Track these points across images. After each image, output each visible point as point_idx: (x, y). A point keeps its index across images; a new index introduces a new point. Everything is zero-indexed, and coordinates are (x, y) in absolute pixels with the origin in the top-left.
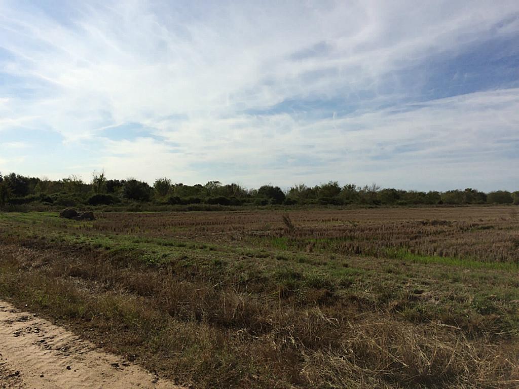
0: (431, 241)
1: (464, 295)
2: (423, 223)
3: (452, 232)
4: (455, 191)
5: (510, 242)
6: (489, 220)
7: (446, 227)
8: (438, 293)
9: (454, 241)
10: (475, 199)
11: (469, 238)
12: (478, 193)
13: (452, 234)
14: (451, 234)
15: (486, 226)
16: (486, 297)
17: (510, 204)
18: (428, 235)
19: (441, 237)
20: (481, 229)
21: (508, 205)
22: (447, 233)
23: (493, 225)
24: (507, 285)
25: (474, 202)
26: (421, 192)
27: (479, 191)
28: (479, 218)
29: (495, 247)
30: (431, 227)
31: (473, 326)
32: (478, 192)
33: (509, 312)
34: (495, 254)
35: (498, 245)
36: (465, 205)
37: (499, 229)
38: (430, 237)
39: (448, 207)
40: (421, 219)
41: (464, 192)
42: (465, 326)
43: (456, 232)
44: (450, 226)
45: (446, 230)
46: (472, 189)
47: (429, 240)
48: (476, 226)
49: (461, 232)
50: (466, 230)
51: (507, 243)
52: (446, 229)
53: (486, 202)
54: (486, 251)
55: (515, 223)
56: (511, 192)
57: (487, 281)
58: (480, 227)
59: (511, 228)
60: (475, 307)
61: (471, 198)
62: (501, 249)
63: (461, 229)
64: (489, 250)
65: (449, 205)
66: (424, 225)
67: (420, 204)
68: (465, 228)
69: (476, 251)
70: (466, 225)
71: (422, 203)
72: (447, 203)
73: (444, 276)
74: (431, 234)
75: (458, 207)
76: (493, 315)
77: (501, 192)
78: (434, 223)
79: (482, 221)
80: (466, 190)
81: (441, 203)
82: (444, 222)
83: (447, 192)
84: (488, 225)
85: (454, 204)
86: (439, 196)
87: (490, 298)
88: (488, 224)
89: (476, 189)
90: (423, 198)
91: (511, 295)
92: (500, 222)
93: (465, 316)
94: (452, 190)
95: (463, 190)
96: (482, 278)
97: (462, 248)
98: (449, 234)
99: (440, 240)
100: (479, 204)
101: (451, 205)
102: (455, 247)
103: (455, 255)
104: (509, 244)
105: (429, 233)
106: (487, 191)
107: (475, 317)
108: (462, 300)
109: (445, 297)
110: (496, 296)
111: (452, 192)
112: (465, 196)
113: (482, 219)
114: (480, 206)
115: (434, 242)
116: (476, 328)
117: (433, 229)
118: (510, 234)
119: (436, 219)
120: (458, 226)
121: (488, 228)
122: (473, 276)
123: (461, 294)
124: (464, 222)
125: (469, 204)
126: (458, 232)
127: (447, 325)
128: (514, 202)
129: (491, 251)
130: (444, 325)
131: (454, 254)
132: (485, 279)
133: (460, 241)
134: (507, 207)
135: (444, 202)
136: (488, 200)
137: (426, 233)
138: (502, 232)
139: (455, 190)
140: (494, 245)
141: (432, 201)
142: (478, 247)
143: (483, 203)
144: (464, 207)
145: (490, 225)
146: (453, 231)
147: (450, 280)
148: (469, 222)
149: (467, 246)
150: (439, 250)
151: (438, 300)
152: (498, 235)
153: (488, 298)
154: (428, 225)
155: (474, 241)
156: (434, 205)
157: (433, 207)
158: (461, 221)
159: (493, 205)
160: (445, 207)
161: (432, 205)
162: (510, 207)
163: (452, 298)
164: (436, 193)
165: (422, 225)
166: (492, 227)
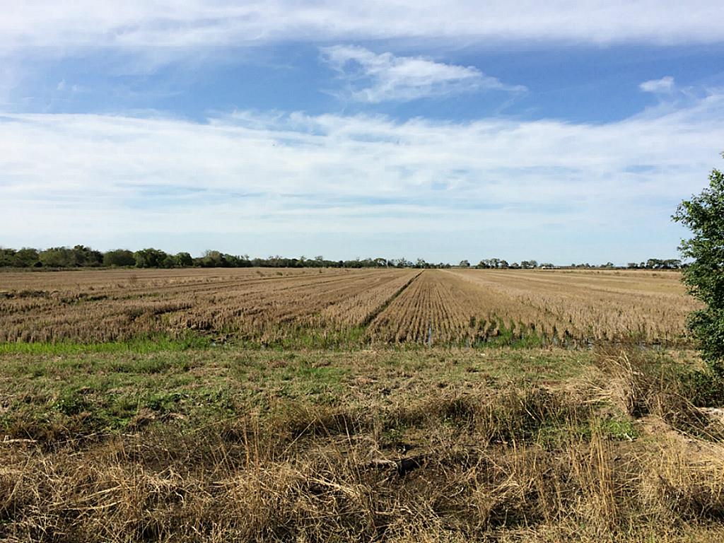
0: (15, 322)
1: (47, 393)
2: (7, 295)
3: (50, 307)
4: (61, 249)
5: (124, 315)
6: (103, 288)
7: (41, 299)
8: (8, 395)
9: (50, 319)
10: (87, 260)
11: (72, 314)
12: (92, 252)
13: (50, 309)
14: (48, 310)
15: (97, 296)
16: (76, 390)
17: (132, 267)
18: (11, 313)
19: (31, 314)
20: (91, 300)
21: (129, 268)
22: (42, 308)
23: (107, 294)
24: (107, 371)
25: (86, 263)
26: (9, 250)
27: (94, 249)
28: (89, 286)
29: (105, 323)
30: (19, 300)
31: (55, 433)
32: (92, 250)
33: (105, 406)
34: (103, 332)
35: (109, 320)
36: (74, 268)
37: (114, 299)
38: (14, 315)
39: (50, 271)
40: (4, 289)
41: (73, 250)
42: (43, 437)
43: (55, 306)
44: (48, 298)
45: (41, 305)
46: (84, 247)
47: (12, 320)
48: (84, 297)
49: (62, 305)
50: (69, 303)
51: (121, 317)
52: (41, 302)
53: (101, 264)
54: (92, 329)
55: (134, 291)
56: (134, 251)
57: (82, 370)
58: (90, 297)
59: (129, 298)
60: (60, 407)
61: (83, 258)
62: (112, 325)
63: (64, 301)
64: (96, 328)
65: (51, 268)
66: (8, 298)
67: (7, 267)
68: (69, 300)
69: (78, 330)
70: (71, 295)
71: (11, 265)
72: (49, 265)
73: (22, 370)
74: (17, 311)
75: (64, 270)
76: (83, 413)
77: (122, 251)
78: (24, 295)
79: (93, 289)
80: (76, 247)
81: (39, 265)
82: (40, 293)
83: (49, 250)
84: (100, 295)
85: (58, 266)
86: (37, 255)
87: (82, 392)
88: (100, 293)
89: (89, 246)
90: (10, 258)
91: (109, 383)
92: (115, 290)
93: (45, 422)
94: (56, 247)
95: (72, 247)
96: (75, 366)
97: (59, 328)
98: (45, 310)
99: (29, 319)
100: (93, 266)
101: (54, 268)
102: (50, 327)
103: (49, 338)
104: (123, 318)
105: (14, 310)
106: (103, 250)
107: (59, 420)
108: (43, 400)
109: (18, 400)
110: (89, 387)
111: (56, 249)
112: (74, 256)
113: (93, 287)
114: (95, 270)
115: (20, 322)
116: (59, 436)
117: (22, 303)
118: (126, 305)
119: (26, 289)
120: (60, 298)
121: (100, 298)
122: (64, 365)
123: (42, 392)
124: (68, 292)
125: (79, 266)
126: (58, 307)
127: (17, 440)
128: (137, 264)
129: (98, 329)
130: (12, 441)
131: (47, 337)
132: (79, 367)
133: (58, 319)
134: (129, 270)
135: (44, 263)
136: (104, 262)
137: (11, 310)
138: (117, 303)
139: (60, 247)
140: (104, 319)
141: (26, 263)
142: (82, 324)
143: (98, 266)
144: (72, 270)
145: (103, 294)
146: (51, 304)
147: (31, 375)
148: (75, 291)
149: (67, 324)
150: (25, 333)
151: (6, 406)
152: (111, 306)
153: (78, 392)
154: (15, 297)
155: (78, 317)
156: (28, 269)
157: (26, 271)
158: (64, 290)
159: (111, 268)
160: (45, 270)
161: (25, 269)
162: (132, 270)
163: (28, 400)
164: (33, 251)
165: (5, 298)
166: (105, 297)
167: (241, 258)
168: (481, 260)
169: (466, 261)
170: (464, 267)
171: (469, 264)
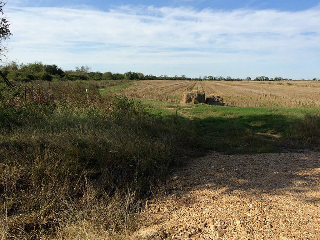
167: (149, 76)
168: (256, 77)
169: (249, 77)
170: (249, 80)
171: (251, 79)
